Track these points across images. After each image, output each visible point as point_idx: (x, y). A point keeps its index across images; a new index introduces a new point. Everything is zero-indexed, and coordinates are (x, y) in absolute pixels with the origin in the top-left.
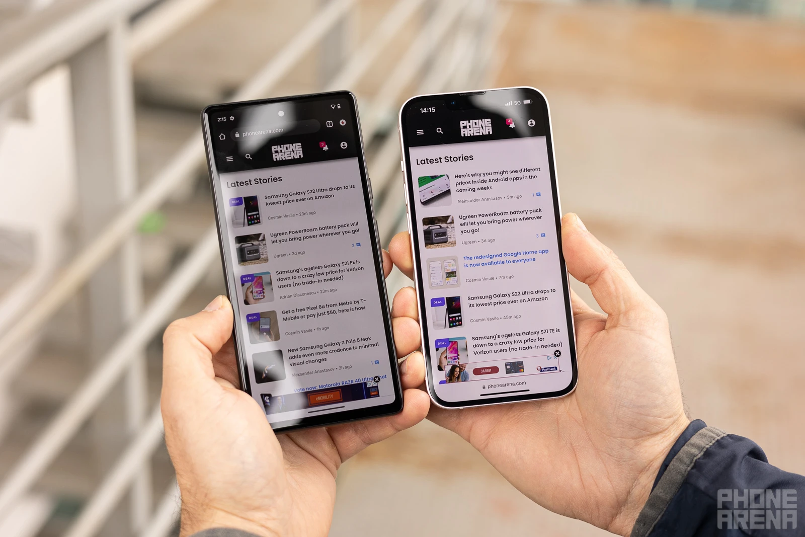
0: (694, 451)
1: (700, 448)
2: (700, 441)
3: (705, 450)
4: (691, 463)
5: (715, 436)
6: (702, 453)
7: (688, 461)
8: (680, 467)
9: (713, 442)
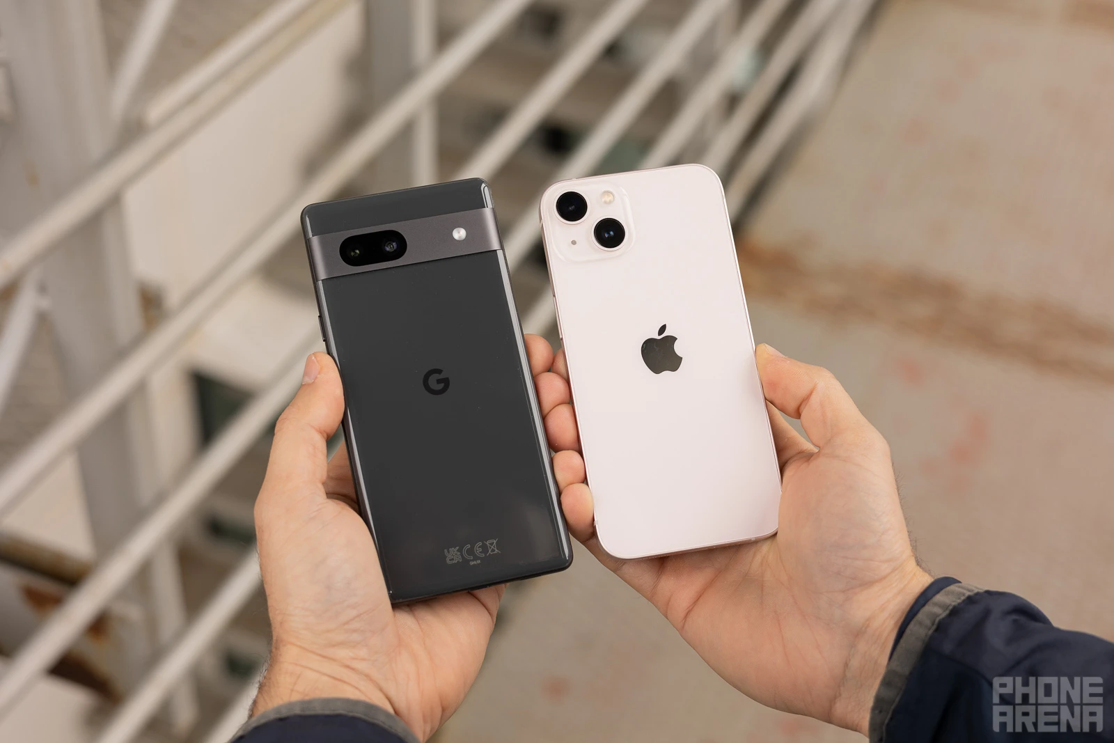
0: (937, 610)
1: (944, 607)
2: (946, 599)
3: (951, 608)
4: (933, 624)
5: (965, 591)
6: (947, 612)
7: (928, 622)
8: (920, 631)
9: (963, 598)
